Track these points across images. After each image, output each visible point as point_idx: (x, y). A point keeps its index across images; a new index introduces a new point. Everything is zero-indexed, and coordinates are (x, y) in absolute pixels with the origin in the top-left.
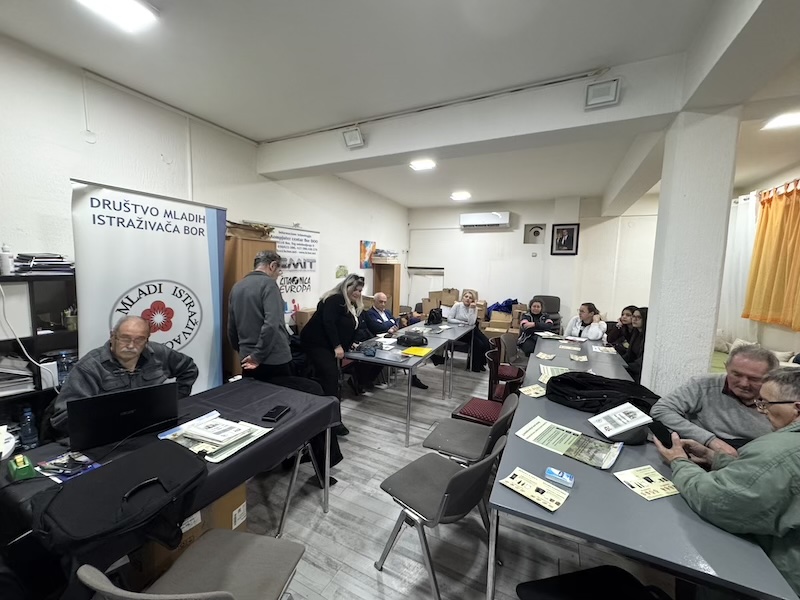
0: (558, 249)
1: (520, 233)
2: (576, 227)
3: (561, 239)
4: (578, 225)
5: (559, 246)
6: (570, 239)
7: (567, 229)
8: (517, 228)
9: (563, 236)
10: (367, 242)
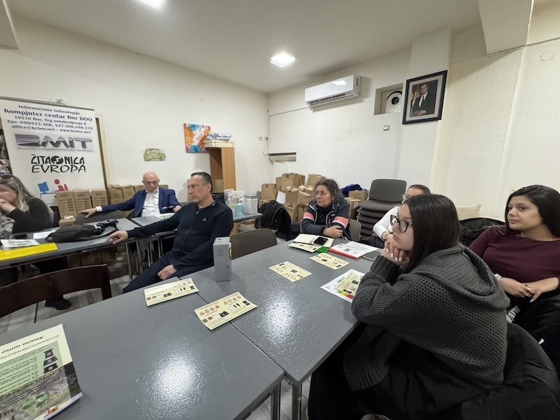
0: (413, 114)
1: (370, 102)
2: (440, 78)
3: (418, 100)
4: (444, 73)
5: (416, 109)
6: (431, 97)
7: (427, 83)
8: (367, 96)
9: (421, 94)
10: (194, 126)
